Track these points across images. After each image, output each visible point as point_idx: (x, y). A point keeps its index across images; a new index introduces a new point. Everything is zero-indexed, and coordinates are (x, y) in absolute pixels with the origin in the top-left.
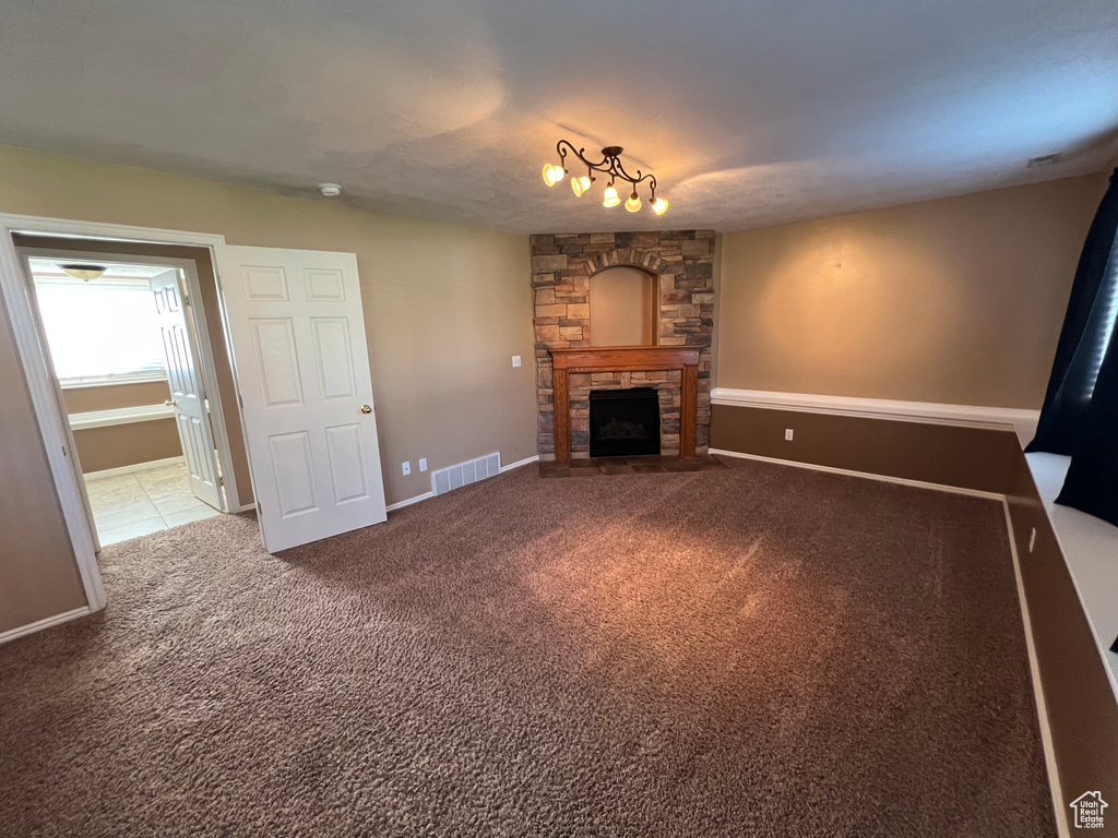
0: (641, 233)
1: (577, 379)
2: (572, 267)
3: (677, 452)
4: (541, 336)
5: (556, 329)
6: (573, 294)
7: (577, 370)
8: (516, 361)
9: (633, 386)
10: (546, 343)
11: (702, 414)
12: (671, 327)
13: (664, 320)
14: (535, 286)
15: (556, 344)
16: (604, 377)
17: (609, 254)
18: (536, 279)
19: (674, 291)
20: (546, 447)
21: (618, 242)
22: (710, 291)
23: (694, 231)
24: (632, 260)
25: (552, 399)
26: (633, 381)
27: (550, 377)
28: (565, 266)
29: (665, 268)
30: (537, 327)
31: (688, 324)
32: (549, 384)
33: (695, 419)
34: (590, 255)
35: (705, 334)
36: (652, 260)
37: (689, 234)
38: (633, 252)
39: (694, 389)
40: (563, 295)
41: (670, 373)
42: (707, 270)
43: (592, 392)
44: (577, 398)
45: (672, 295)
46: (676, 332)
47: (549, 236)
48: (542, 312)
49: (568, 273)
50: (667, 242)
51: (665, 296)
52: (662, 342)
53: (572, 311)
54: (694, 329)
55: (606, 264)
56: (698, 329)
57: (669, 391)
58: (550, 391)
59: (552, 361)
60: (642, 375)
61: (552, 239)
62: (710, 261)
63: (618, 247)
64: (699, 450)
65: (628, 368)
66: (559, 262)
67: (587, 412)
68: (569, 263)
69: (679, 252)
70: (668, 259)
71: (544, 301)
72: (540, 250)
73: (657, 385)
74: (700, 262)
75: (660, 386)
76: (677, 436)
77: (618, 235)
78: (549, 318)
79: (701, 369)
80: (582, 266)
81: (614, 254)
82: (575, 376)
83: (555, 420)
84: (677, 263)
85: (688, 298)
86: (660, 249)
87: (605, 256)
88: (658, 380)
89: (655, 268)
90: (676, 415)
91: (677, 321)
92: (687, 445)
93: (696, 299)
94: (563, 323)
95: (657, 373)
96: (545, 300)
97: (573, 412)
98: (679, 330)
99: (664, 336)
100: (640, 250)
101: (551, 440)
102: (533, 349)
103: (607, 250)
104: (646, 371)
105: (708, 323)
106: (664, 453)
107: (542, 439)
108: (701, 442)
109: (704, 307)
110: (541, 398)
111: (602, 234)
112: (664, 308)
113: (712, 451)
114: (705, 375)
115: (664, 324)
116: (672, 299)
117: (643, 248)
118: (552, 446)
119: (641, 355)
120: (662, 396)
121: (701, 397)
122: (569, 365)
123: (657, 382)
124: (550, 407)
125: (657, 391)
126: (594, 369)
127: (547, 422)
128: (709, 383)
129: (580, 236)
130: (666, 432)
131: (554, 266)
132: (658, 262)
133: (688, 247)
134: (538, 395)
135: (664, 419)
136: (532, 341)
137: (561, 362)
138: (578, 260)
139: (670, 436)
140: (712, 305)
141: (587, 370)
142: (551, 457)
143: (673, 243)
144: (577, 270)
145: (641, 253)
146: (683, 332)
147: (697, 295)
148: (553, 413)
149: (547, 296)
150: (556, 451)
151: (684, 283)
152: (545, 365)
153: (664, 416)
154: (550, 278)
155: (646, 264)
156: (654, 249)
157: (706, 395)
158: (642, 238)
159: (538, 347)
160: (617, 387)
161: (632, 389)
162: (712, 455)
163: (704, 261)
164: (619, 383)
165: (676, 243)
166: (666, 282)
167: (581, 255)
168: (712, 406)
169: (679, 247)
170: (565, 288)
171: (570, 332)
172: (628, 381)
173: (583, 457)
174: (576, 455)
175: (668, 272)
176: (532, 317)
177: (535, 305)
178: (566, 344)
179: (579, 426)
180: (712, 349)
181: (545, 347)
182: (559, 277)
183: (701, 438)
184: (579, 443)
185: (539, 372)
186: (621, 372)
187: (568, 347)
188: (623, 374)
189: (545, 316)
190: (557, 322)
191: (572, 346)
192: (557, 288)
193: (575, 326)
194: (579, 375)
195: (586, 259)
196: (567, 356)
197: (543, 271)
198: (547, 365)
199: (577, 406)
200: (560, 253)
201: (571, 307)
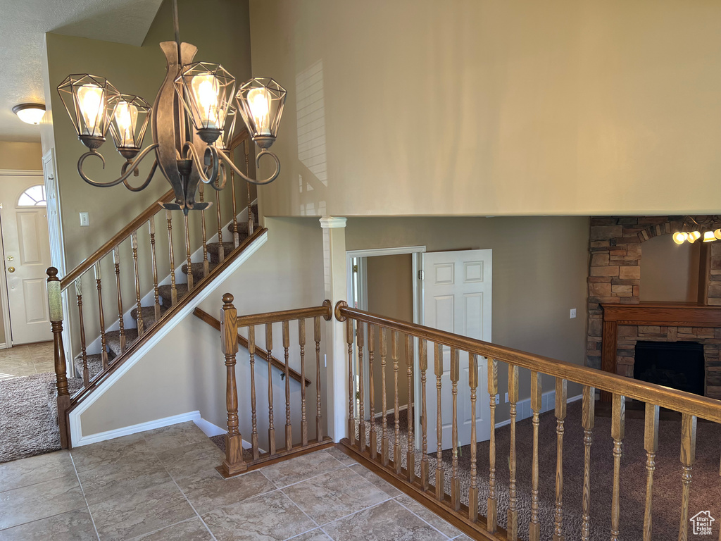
1: (624, 331)
2: (627, 236)
4: (594, 292)
5: (608, 287)
6: (627, 258)
7: (626, 322)
8: (573, 313)
9: (679, 340)
10: (598, 298)
12: (719, 289)
13: (712, 283)
14: (591, 250)
15: (607, 299)
16: (651, 330)
17: (662, 226)
18: (593, 245)
25: (601, 346)
26: (680, 335)
27: (600, 327)
28: (620, 235)
30: (591, 285)
32: (599, 333)
34: (643, 226)
40: (617, 258)
41: (717, 330)
43: (638, 342)
44: (623, 347)
48: (596, 272)
49: (622, 240)
51: (715, 263)
52: (709, 302)
53: (624, 272)
55: (659, 233)
57: (716, 346)
58: (599, 339)
59: (603, 313)
60: (689, 330)
65: (676, 324)
66: (615, 231)
67: (632, 360)
68: (623, 232)
71: (599, 264)
72: (599, 221)
73: (703, 340)
75: (706, 342)
78: (603, 277)
80: (636, 234)
82: (623, 327)
83: (602, 365)
87: (658, 227)
88: (705, 335)
94: (615, 282)
95: (703, 330)
96: (600, 262)
97: (619, 359)
99: (712, 297)
102: (586, 303)
103: (660, 222)
104: (693, 327)
110: (590, 344)
112: (713, 272)
115: (713, 286)
119: (689, 314)
120: (708, 351)
122: (619, 318)
123: (703, 337)
124: (598, 353)
125: (703, 345)
126: (643, 323)
130: (710, 384)
131: (611, 235)
134: (587, 342)
135: (709, 371)
136: (585, 295)
137: (611, 316)
138: (632, 230)
139: (715, 388)
141: (635, 323)
144: (630, 238)
148: (600, 358)
149: (602, 260)
152: (595, 316)
153: (709, 369)
154: (606, 244)
159: (589, 300)
160: (663, 340)
161: (678, 342)
164: (666, 336)
170: (620, 253)
171: (621, 290)
172: (673, 335)
176: (586, 275)
177: (590, 266)
178: (616, 300)
181: (597, 301)
182: (614, 244)
185: (590, 322)
186: (668, 326)
187: (618, 302)
188: (669, 328)
189: (599, 275)
190: (610, 281)
191: (622, 302)
192: (611, 252)
193: (626, 285)
194: (627, 327)
195: (640, 230)
196: (619, 311)
197: (600, 239)
198: (598, 316)
199: (623, 353)
200: (617, 224)
201: (624, 268)
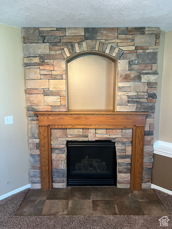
0: (105, 29)
1: (56, 133)
2: (53, 53)
3: (128, 186)
4: (30, 102)
5: (41, 97)
6: (53, 73)
7: (56, 127)
9: (97, 139)
10: (34, 107)
11: (147, 161)
12: (125, 98)
13: (120, 93)
14: (26, 65)
15: (42, 108)
16: (76, 132)
17: (80, 44)
18: (26, 61)
19: (128, 72)
20: (34, 179)
21: (87, 34)
22: (155, 73)
23: (144, 28)
24: (97, 49)
25: (38, 146)
26: (97, 135)
27: (37, 131)
28: (47, 51)
29: (122, 55)
30: (28, 95)
31: (138, 97)
32: (37, 136)
33: (142, 164)
34: (66, 44)
35: (151, 104)
36: (112, 48)
37: (141, 30)
38: (98, 42)
39: (141, 143)
40: (45, 72)
41: (124, 131)
42: (153, 57)
43: (68, 142)
44: (56, 146)
45: (126, 75)
46: (129, 102)
47: (36, 29)
48: (31, 85)
49: (49, 57)
50: (123, 36)
51: (121, 76)
52: (118, 109)
53: (53, 85)
54: (142, 100)
55: (78, 50)
56: (145, 100)
57: (123, 143)
58: (37, 141)
59: (38, 120)
60: (104, 131)
61: (37, 31)
62: (155, 51)
63: (86, 39)
64: (144, 186)
65: (94, 127)
66: (43, 48)
67: (64, 156)
68: (50, 49)
69: (132, 43)
70: (124, 49)
71: (32, 77)
72: (28, 39)
73: (115, 139)
74: (148, 51)
75: (116, 140)
76: (129, 175)
77: (86, 30)
78: (37, 89)
79: (147, 129)
80: (60, 52)
81: (84, 44)
82: (55, 131)
83: (41, 160)
84: (131, 52)
85: (139, 78)
86: (118, 41)
87: (76, 45)
88: (115, 135)
89: (114, 55)
90: (128, 160)
91: (130, 94)
92: (136, 181)
93: (144, 79)
94: (46, 93)
95: (114, 131)
96: (32, 75)
97: (54, 156)
98: (131, 100)
99: (120, 105)
100: (103, 41)
101: (38, 174)
102: (25, 111)
103: (78, 41)
104: (106, 129)
105: (153, 96)
106: (119, 186)
107: (32, 174)
108: (146, 180)
109: (150, 84)
110: (31, 145)
111: (75, 28)
112: (120, 84)
113: (153, 186)
114: (150, 133)
115: (120, 96)
116: (126, 78)
117: (106, 40)
118: (39, 179)
119: (102, 118)
120: (118, 147)
121: (147, 149)
122: (50, 123)
123: (114, 137)
124: (38, 152)
125: (114, 143)
126: (69, 127)
127: (35, 162)
128: (153, 139)
129: (58, 29)
130: (120, 172)
131: (40, 52)
132: (117, 50)
133: (139, 40)
135: (119, 163)
136: (24, 105)
137: (45, 121)
138: (57, 48)
139: (123, 175)
140: (156, 83)
141: (63, 127)
142: (38, 186)
143: (128, 36)
144: (56, 55)
145: (103, 43)
146: (134, 102)
147: (145, 76)
148: (39, 155)
149: (35, 73)
150: (42, 182)
151: (135, 67)
152: (33, 122)
153: (119, 161)
154: (37, 60)
155: (107, 52)
156: (114, 41)
157: (150, 147)
158: (105, 32)
159: (29, 109)
160: (86, 139)
161: (96, 141)
162: (154, 190)
163: (151, 51)
164: (87, 137)
165: (130, 37)
166: (122, 65)
167: (58, 44)
168: (154, 155)
169: (133, 40)
170: (47, 67)
171: (52, 100)
172: (93, 136)
173: (61, 187)
174: (56, 185)
175: (124, 58)
176: (24, 88)
177: (26, 80)
178: (49, 109)
179: (58, 166)
180: (155, 115)
181: (33, 110)
182: (43, 60)
183: (146, 176)
184: (58, 176)
185: (30, 127)
186: (88, 129)
187: (50, 110)
188: (89, 130)
189: (33, 87)
190: (42, 92)
191: (53, 110)
192: (41, 67)
193: (55, 95)
194: (58, 130)
195: (62, 47)
196: (49, 117)
197: (32, 55)
198: (35, 122)
199: (57, 151)
200: (44, 42)
201: (52, 81)
